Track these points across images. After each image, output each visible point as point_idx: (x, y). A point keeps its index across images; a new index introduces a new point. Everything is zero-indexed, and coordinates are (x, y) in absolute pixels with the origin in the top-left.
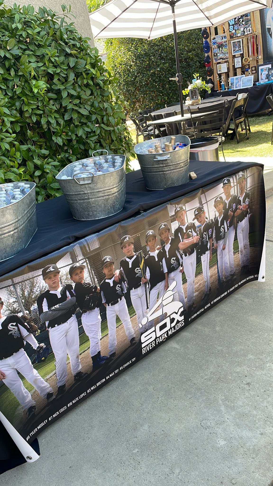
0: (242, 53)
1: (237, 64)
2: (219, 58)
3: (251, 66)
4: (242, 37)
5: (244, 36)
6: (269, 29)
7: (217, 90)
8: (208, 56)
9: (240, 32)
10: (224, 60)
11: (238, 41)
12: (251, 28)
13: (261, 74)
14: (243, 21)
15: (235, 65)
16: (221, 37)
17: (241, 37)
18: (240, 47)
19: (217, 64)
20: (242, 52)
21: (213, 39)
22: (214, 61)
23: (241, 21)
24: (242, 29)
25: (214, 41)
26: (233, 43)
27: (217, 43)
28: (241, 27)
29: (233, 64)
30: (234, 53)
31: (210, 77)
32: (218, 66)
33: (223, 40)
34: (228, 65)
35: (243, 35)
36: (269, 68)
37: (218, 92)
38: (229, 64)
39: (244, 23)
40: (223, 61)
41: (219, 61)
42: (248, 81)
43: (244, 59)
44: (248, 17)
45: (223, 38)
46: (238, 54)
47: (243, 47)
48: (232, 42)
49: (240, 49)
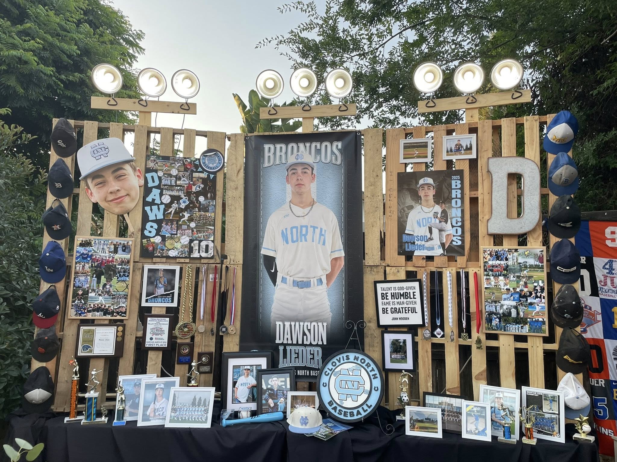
0: (176, 306)
1: (154, 337)
2: (91, 304)
3: (196, 351)
4: (182, 260)
5: (187, 260)
6: (270, 261)
7: (61, 410)
8: (52, 294)
9: (178, 245)
10: (109, 317)
11: (165, 270)
12: (211, 245)
13: (234, 383)
14: (191, 220)
15: (148, 339)
16: (112, 247)
17: (178, 260)
18: (169, 288)
19: (79, 322)
20: (175, 304)
21: (82, 245)
22: (72, 313)
23: (186, 218)
24: (185, 240)
25: (85, 252)
26: (150, 270)
27: (94, 260)
28: (182, 235)
29: (140, 334)
30: (147, 301)
31: (44, 364)
32: (85, 331)
33: (117, 256)
34: (120, 334)
35: (186, 257)
36: (259, 368)
37: (66, 419)
38: (124, 331)
39: (193, 225)
40: (104, 317)
41: (89, 316)
42: (194, 404)
43: (178, 326)
44: (208, 214)
45: (120, 250)
46: (159, 306)
47: (180, 288)
48: (147, 267)
49: (168, 295)
